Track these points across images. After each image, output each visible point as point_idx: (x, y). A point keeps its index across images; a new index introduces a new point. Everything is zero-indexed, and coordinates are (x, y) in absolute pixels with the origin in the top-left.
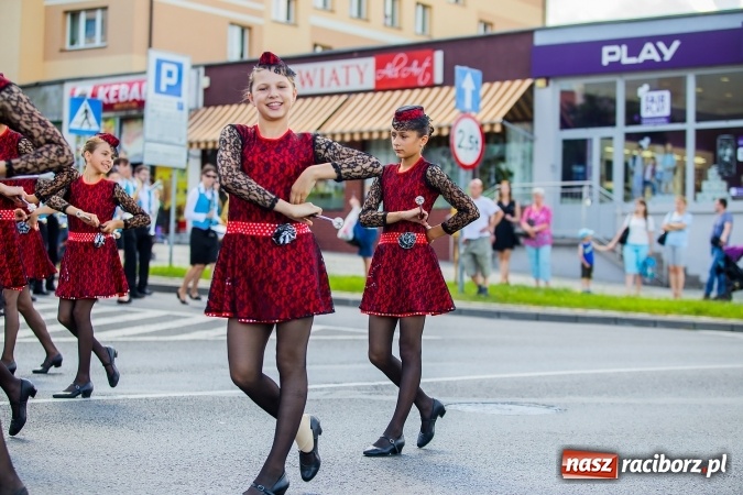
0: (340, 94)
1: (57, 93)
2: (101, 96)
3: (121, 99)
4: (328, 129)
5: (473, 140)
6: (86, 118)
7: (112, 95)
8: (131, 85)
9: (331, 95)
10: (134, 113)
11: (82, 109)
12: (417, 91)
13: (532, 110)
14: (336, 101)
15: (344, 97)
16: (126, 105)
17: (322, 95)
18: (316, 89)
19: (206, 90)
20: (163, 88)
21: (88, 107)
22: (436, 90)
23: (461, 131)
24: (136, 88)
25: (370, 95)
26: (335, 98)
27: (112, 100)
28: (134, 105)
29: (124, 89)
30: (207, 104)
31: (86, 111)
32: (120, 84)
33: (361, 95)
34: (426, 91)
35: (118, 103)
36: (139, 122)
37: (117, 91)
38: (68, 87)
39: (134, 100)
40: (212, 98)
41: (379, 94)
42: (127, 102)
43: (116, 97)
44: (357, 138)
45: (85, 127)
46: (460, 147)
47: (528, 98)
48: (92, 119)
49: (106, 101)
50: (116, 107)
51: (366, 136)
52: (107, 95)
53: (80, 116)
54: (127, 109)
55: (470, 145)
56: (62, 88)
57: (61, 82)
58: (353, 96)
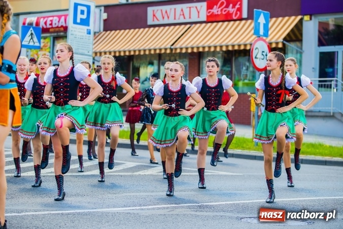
0: (186, 24)
2: (42, 24)
3: (54, 26)
4: (178, 45)
5: (264, 54)
6: (32, 38)
7: (49, 23)
8: (59, 17)
9: (180, 24)
10: (62, 34)
11: (29, 33)
12: (232, 23)
13: (301, 34)
14: (183, 28)
15: (188, 26)
16: (57, 29)
17: (175, 24)
18: (171, 21)
19: (105, 21)
20: (78, 21)
21: (33, 32)
22: (243, 22)
23: (257, 48)
24: (63, 19)
25: (204, 25)
26: (183, 26)
27: (48, 26)
28: (62, 29)
29: (55, 20)
30: (106, 30)
31: (32, 34)
32: (53, 16)
33: (198, 25)
34: (238, 22)
35: (52, 28)
36: (65, 40)
37: (52, 21)
38: (21, 18)
39: (62, 26)
40: (109, 26)
41: (209, 24)
42: (58, 27)
43: (51, 24)
44: (195, 50)
45: (32, 44)
46: (256, 58)
47: (299, 27)
48: (35, 39)
49: (45, 27)
50: (51, 30)
51: (201, 50)
52: (46, 23)
53: (27, 38)
54: (57, 32)
55: (262, 57)
56: (18, 19)
57: (18, 15)
58: (193, 25)
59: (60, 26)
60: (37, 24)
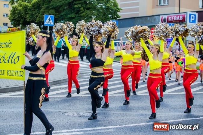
1: (158, 18)
2: (169, 19)
3: (175, 20)
7: (172, 18)
8: (177, 16)
16: (176, 21)
24: (178, 17)
27: (172, 20)
28: (178, 21)
29: (175, 18)
32: (174, 16)
37: (174, 18)
38: (161, 17)
39: (178, 20)
42: (176, 20)
43: (173, 19)
49: (171, 20)
50: (173, 22)
52: (171, 19)
56: (159, 17)
57: (159, 15)
59: (177, 20)
60: (168, 19)
